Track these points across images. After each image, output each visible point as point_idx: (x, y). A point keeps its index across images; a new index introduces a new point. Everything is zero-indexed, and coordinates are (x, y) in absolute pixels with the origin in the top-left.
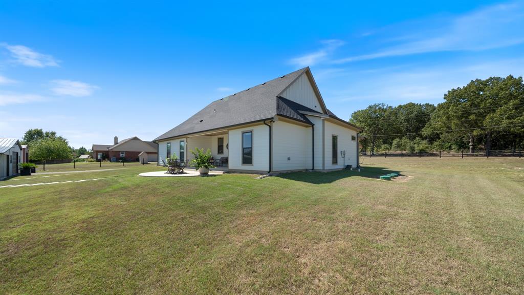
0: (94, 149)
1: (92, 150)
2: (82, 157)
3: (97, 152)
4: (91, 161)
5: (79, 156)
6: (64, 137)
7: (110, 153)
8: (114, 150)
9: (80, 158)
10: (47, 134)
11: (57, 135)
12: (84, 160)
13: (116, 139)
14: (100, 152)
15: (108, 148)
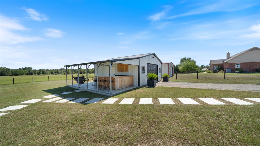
0: (212, 63)
1: (210, 64)
2: (203, 70)
3: (214, 65)
4: (209, 72)
5: (201, 69)
6: (194, 60)
7: (224, 65)
8: (229, 62)
9: (202, 70)
10: (188, 59)
11: (192, 59)
12: (204, 71)
13: (229, 54)
14: (216, 65)
15: (223, 61)
